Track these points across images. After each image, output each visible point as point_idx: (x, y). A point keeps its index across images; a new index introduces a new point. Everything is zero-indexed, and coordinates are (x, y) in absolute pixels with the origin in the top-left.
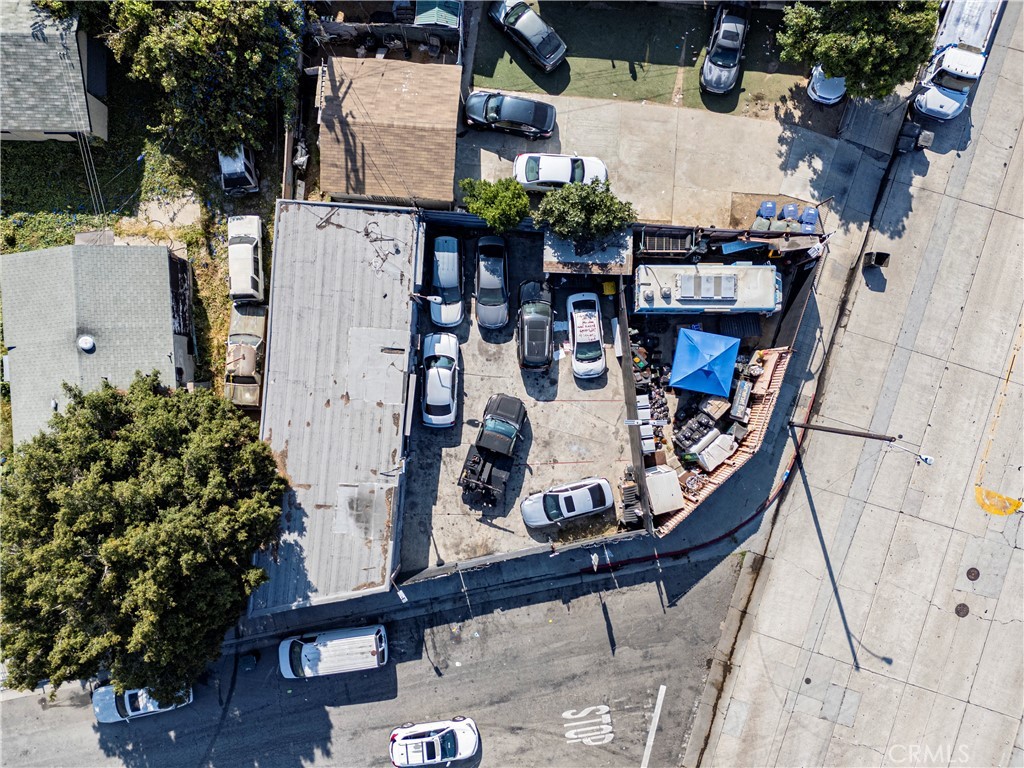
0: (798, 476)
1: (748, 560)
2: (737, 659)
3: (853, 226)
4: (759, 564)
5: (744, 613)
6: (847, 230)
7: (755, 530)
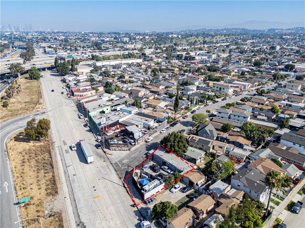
0: (123, 186)
1: (122, 178)
2: (116, 172)
3: (141, 208)
4: (120, 178)
5: (118, 175)
6: (141, 207)
7: (123, 180)
